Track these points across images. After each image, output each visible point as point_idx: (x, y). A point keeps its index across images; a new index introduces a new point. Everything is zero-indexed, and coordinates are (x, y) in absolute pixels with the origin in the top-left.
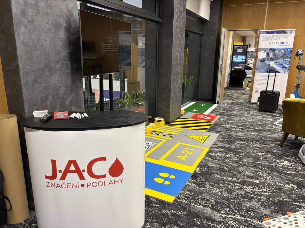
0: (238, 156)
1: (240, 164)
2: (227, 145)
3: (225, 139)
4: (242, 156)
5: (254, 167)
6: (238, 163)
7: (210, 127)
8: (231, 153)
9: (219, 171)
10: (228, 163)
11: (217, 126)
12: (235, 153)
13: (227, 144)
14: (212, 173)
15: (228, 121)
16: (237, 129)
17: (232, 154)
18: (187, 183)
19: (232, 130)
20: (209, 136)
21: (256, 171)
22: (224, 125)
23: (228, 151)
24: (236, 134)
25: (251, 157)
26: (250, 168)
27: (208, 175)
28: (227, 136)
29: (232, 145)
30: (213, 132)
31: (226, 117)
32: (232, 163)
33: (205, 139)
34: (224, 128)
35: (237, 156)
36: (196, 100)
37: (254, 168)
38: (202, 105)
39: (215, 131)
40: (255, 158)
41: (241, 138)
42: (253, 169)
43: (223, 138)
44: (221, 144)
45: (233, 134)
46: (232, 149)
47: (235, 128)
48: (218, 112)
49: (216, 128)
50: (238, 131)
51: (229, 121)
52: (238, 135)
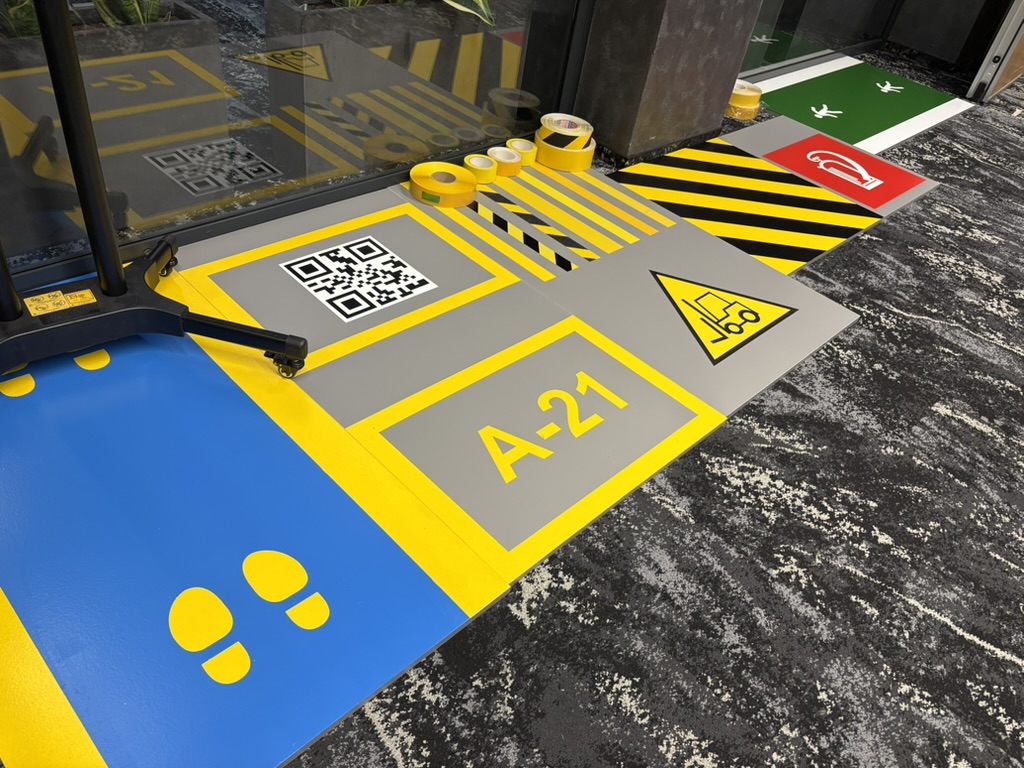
0: (884, 539)
1: (859, 620)
2: (861, 420)
3: (878, 366)
4: (914, 544)
5: (941, 689)
6: (852, 610)
7: (839, 249)
8: (853, 495)
9: (673, 652)
10: (779, 587)
11: (884, 245)
12: (873, 504)
13: (865, 404)
14: (608, 654)
15: (969, 227)
16: (992, 307)
17: (851, 507)
18: (368, 708)
19: (960, 304)
20: (793, 311)
21: (935, 738)
22: (931, 256)
23: (837, 469)
24: (970, 344)
25: (965, 578)
26: (907, 697)
27: (574, 663)
28: (899, 344)
29: (892, 426)
30: (838, 287)
31: (974, 197)
32: (809, 597)
33: (750, 329)
34: (916, 275)
35: (876, 532)
36: (869, 52)
37: (937, 701)
38: (887, 88)
39: (854, 284)
40: (993, 597)
41: (984, 384)
42: (928, 713)
43: (864, 353)
44: (826, 400)
45: (948, 337)
46: (877, 458)
47: (989, 293)
48: (949, 150)
49: (874, 262)
50: (996, 323)
51: (977, 233)
52: (979, 351)
